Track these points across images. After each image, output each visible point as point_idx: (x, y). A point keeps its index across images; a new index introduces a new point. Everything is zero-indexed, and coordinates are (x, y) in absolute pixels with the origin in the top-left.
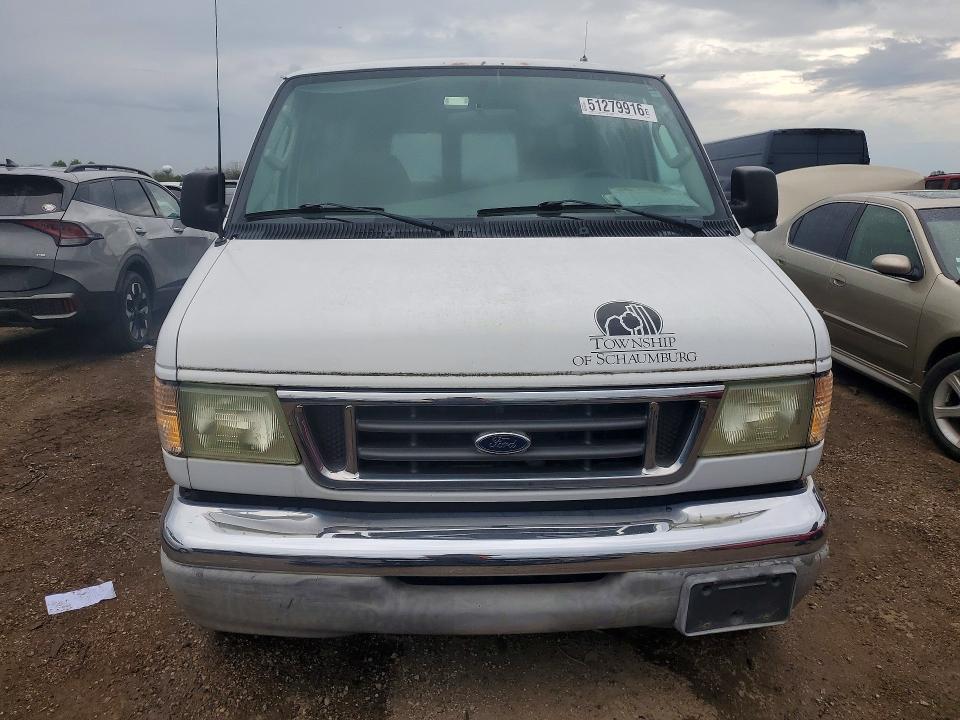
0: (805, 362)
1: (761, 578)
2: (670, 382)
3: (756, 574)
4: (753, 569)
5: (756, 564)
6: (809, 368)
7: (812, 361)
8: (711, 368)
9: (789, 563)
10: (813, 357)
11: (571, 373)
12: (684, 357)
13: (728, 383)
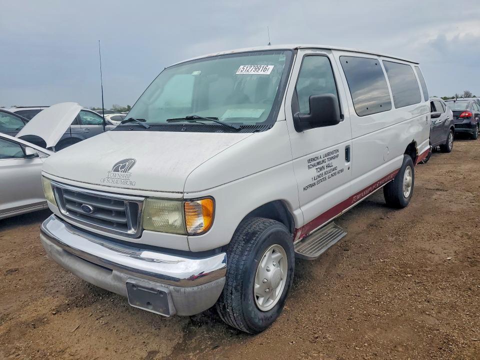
0: (178, 192)
1: (152, 289)
2: (130, 193)
3: (150, 286)
4: (151, 284)
5: (154, 283)
6: (180, 196)
7: (182, 193)
8: (140, 190)
9: (167, 287)
10: (182, 191)
11: (99, 185)
12: (131, 183)
13: (147, 197)
